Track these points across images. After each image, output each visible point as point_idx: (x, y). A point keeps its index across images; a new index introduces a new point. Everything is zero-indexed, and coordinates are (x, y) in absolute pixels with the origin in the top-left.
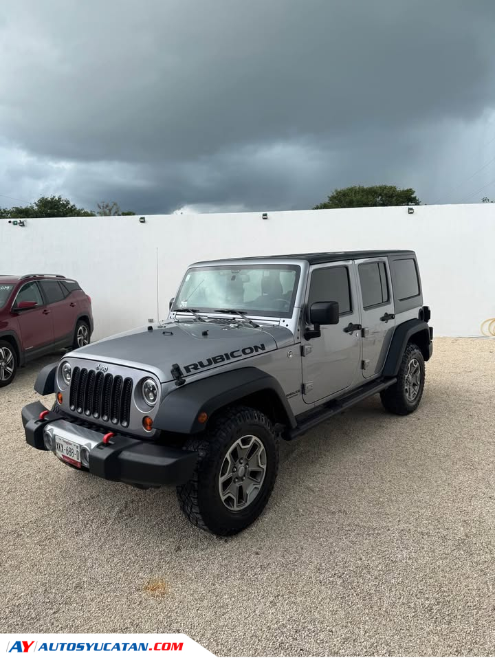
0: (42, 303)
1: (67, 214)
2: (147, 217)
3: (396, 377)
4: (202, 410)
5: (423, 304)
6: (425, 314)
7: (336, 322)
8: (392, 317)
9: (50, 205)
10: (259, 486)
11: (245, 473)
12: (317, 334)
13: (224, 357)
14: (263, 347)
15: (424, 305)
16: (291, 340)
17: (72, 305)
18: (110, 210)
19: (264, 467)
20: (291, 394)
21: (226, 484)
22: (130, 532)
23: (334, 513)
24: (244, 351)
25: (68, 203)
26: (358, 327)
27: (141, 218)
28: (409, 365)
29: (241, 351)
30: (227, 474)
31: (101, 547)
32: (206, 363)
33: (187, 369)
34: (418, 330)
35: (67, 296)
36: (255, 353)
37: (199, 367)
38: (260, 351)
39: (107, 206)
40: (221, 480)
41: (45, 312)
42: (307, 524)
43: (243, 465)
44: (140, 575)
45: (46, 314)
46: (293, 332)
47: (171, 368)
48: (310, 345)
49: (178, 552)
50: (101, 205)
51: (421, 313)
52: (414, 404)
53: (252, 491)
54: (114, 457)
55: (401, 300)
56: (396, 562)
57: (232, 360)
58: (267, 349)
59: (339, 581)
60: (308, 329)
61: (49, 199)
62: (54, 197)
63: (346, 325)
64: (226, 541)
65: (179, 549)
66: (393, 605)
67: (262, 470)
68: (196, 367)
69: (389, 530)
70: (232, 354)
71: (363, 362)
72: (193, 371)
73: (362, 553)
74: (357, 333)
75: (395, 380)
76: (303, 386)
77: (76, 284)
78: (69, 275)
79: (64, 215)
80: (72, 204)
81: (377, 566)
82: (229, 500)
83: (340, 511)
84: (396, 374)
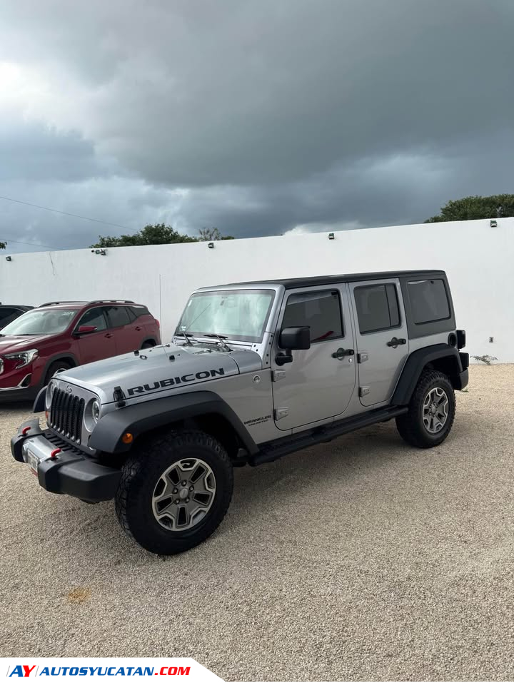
0: (106, 327)
1: (170, 240)
2: (216, 243)
3: (407, 406)
4: (127, 431)
5: (455, 327)
6: (459, 339)
7: (308, 347)
8: (403, 342)
9: (154, 233)
10: (207, 510)
11: (189, 494)
12: (289, 359)
13: (175, 381)
14: (222, 372)
15: (458, 329)
16: (258, 365)
17: (138, 329)
18: (211, 236)
19: (213, 491)
20: (258, 419)
21: (162, 505)
22: (87, 543)
23: (282, 543)
24: (198, 376)
25: (171, 230)
26: (350, 352)
27: (210, 244)
28: (429, 394)
29: (194, 375)
30: (161, 496)
31: (55, 554)
32: (152, 386)
33: (131, 392)
34: (441, 356)
35: (133, 321)
36: (211, 377)
37: (144, 390)
38: (218, 375)
39: (208, 232)
40: (155, 500)
41: (108, 336)
42: (249, 551)
43: (187, 487)
44: (73, 582)
45: (109, 337)
46: (262, 357)
47: (113, 390)
48: (282, 370)
49: (117, 566)
50: (202, 231)
51: (452, 338)
52: (439, 436)
53: (197, 513)
54: (54, 470)
55: (417, 324)
56: (315, 596)
57: (183, 383)
58: (226, 373)
59: (246, 609)
60: (281, 354)
61: (154, 227)
62: (158, 225)
63: (335, 351)
64: (164, 560)
65: (119, 562)
66: (284, 638)
67: (210, 494)
68: (140, 389)
69: (328, 564)
70: (184, 379)
71: (360, 389)
72: (136, 394)
73: (285, 585)
74: (351, 359)
75: (407, 409)
76: (275, 412)
77: (145, 309)
78: (139, 300)
79: (168, 242)
80: (175, 231)
81: (293, 598)
82: (167, 521)
83: (290, 541)
84: (407, 402)
